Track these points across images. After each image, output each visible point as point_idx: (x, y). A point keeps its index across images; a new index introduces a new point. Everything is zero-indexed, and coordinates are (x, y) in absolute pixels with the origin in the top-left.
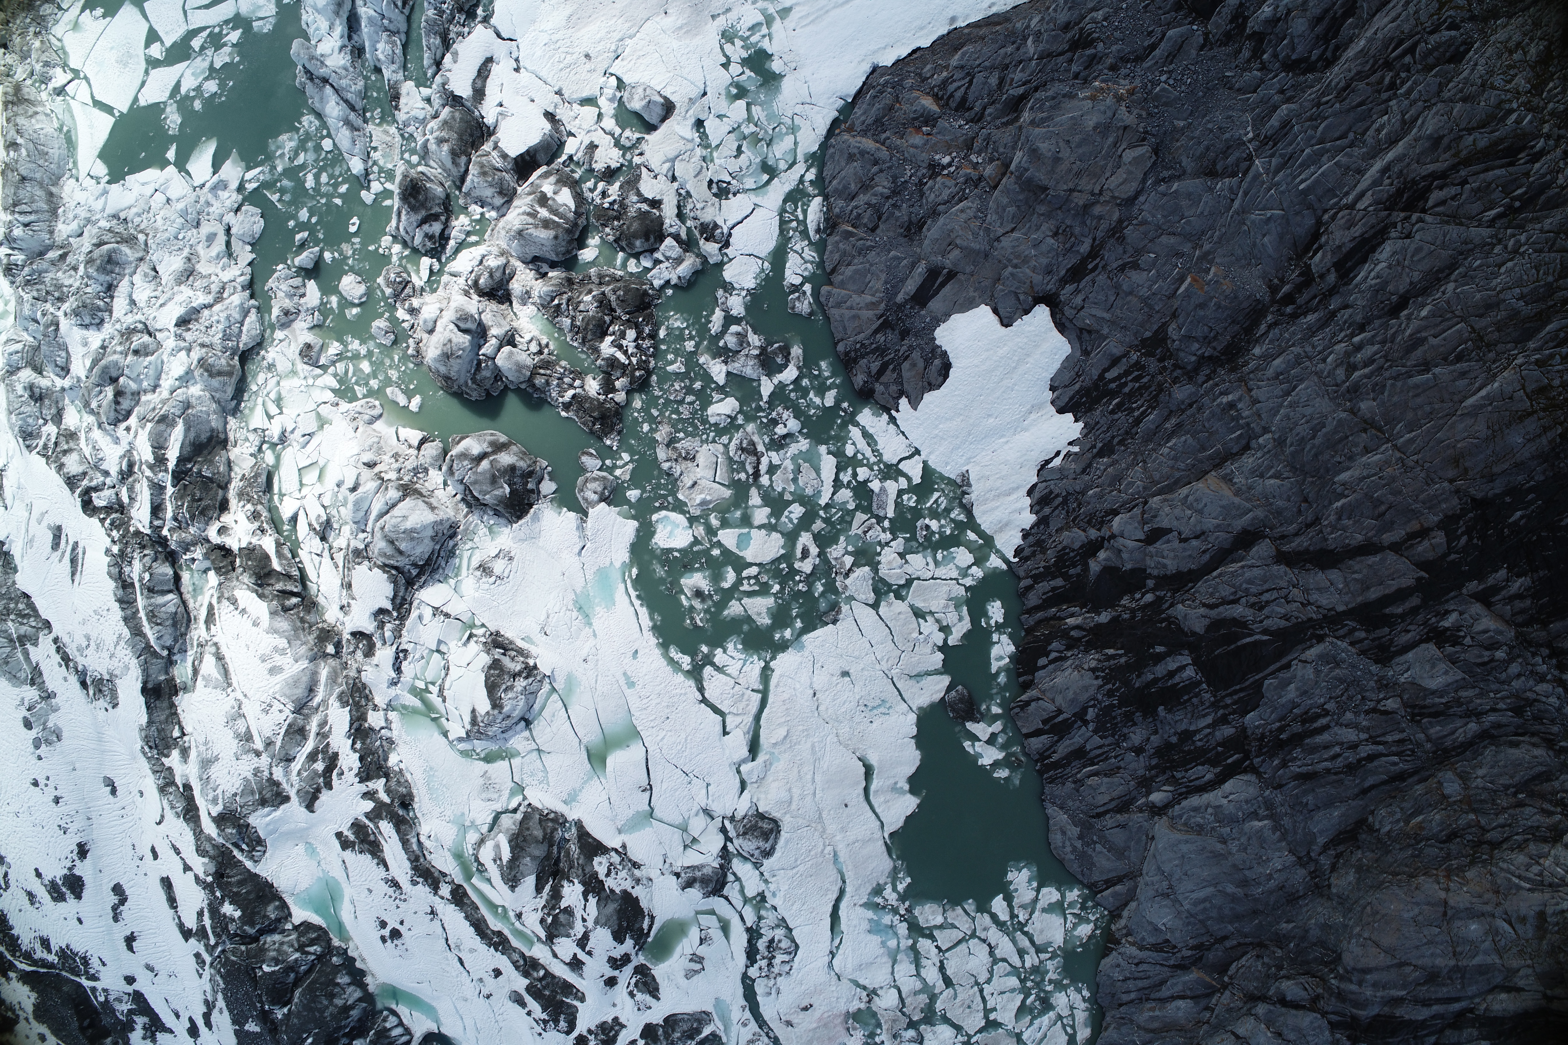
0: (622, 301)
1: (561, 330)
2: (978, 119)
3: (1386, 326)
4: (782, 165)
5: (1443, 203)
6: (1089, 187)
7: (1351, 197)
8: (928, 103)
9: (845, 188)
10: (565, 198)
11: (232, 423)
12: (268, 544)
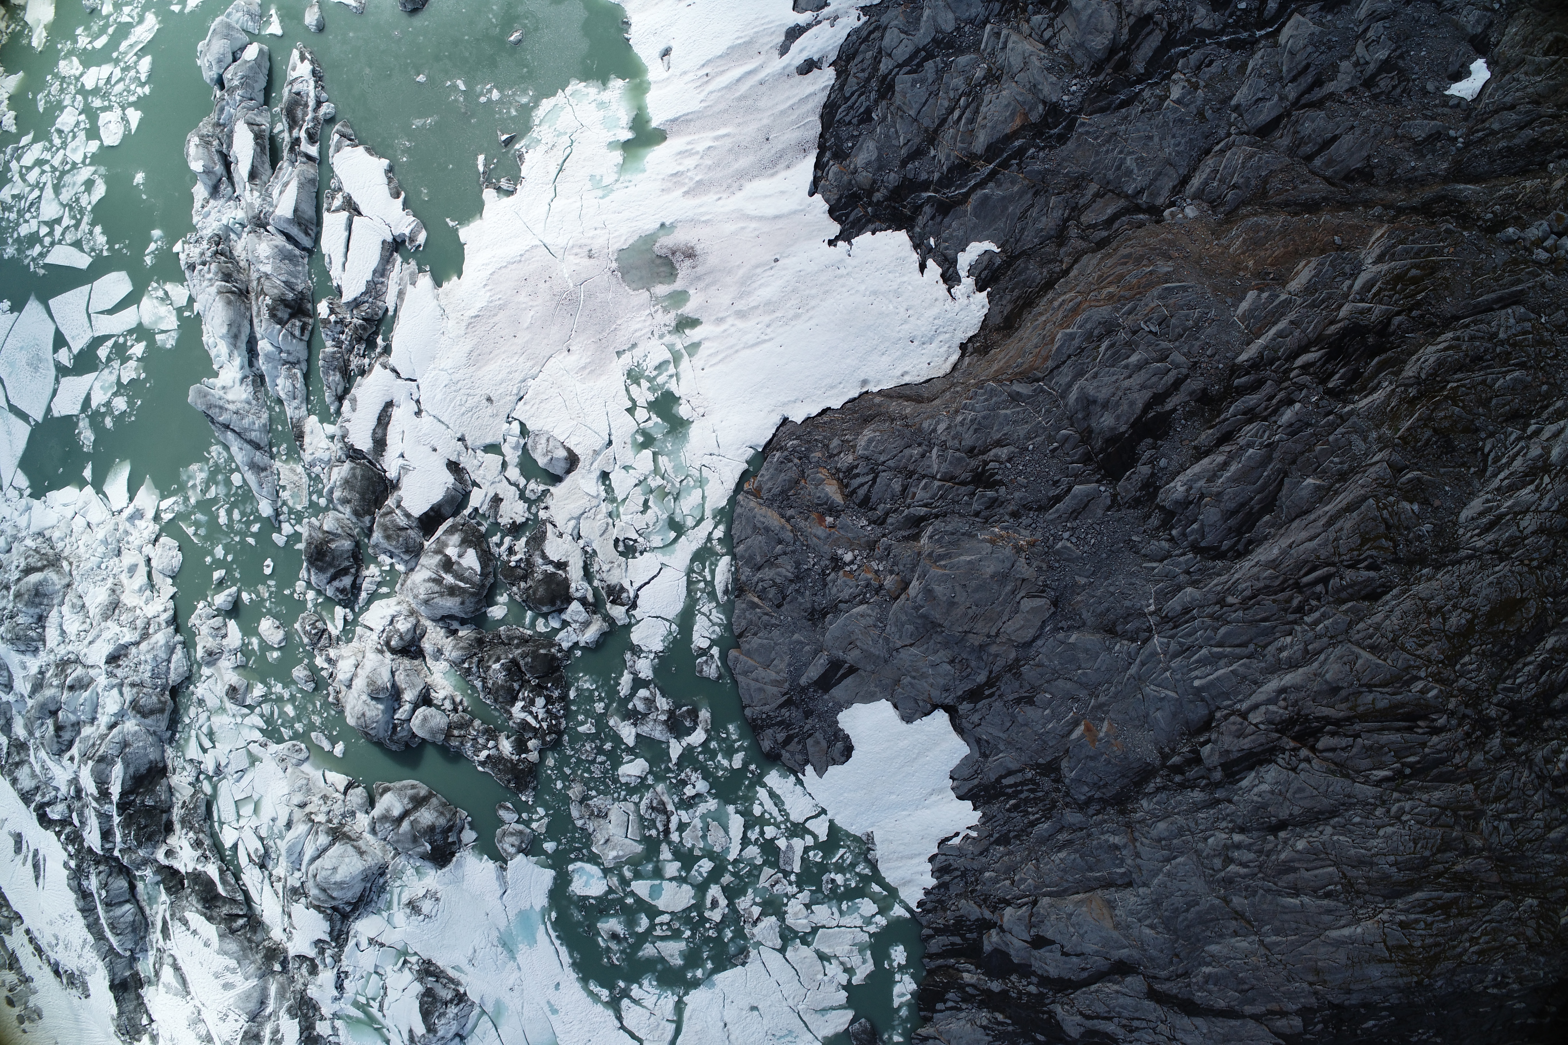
0: (532, 668)
1: (473, 687)
2: (880, 522)
3: (1265, 840)
4: (690, 522)
5: (1333, 750)
6: (986, 630)
7: (1244, 706)
8: (832, 491)
9: (752, 558)
10: (471, 560)
11: (170, 752)
12: (212, 870)
